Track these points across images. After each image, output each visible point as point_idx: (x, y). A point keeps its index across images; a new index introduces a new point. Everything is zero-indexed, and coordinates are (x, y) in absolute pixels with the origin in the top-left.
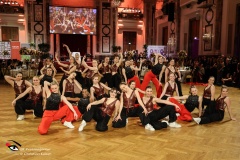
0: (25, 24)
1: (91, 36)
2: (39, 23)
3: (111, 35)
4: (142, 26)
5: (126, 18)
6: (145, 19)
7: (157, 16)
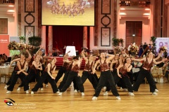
0: (15, 15)
1: (88, 27)
2: (30, 14)
3: (111, 26)
4: (149, 14)
5: (129, 5)
6: (152, 6)
7: (167, 2)
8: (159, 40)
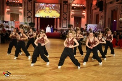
0: (23, 12)
1: (57, 19)
2: (29, 12)
3: (67, 18)
5: (76, 9)
6: (86, 10)
7: (93, 8)
8: (89, 25)
